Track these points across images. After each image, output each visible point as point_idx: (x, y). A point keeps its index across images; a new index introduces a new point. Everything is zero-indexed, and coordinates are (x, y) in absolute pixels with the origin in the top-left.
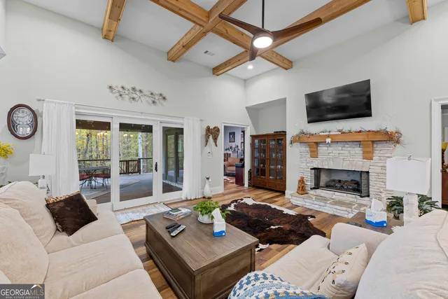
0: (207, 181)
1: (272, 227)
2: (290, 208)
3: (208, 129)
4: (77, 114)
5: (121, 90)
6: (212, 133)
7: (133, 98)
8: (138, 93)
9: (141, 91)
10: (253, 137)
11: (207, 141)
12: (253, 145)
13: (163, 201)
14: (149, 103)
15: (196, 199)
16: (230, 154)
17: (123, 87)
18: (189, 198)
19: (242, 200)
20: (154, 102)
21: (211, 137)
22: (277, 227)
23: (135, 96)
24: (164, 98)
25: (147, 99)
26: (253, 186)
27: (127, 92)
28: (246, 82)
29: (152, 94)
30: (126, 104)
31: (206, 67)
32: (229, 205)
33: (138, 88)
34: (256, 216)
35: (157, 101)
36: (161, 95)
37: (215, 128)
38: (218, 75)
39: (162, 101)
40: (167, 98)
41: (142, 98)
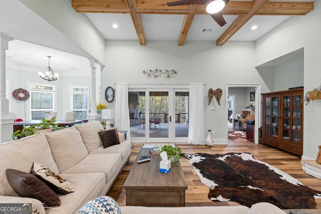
0: (209, 133)
1: (250, 187)
2: (295, 176)
3: (211, 91)
4: (129, 89)
5: (149, 72)
6: (215, 94)
7: (156, 76)
8: (159, 72)
9: (160, 71)
10: (264, 96)
11: (210, 101)
12: (264, 103)
13: (175, 142)
14: (165, 77)
15: (199, 145)
16: (249, 112)
17: (150, 71)
18: (193, 144)
19: (239, 154)
20: (168, 76)
21: (214, 98)
22: (255, 188)
23: (157, 74)
24: (175, 73)
25: (165, 75)
26: (264, 144)
27: (152, 73)
28: (255, 43)
29: (167, 71)
30: (152, 80)
31: (210, 42)
32: (222, 156)
33: (159, 69)
34: (240, 172)
35: (170, 75)
36: (173, 71)
37: (217, 90)
38: (221, 45)
39: (173, 75)
40: (177, 72)
41: (162, 75)
